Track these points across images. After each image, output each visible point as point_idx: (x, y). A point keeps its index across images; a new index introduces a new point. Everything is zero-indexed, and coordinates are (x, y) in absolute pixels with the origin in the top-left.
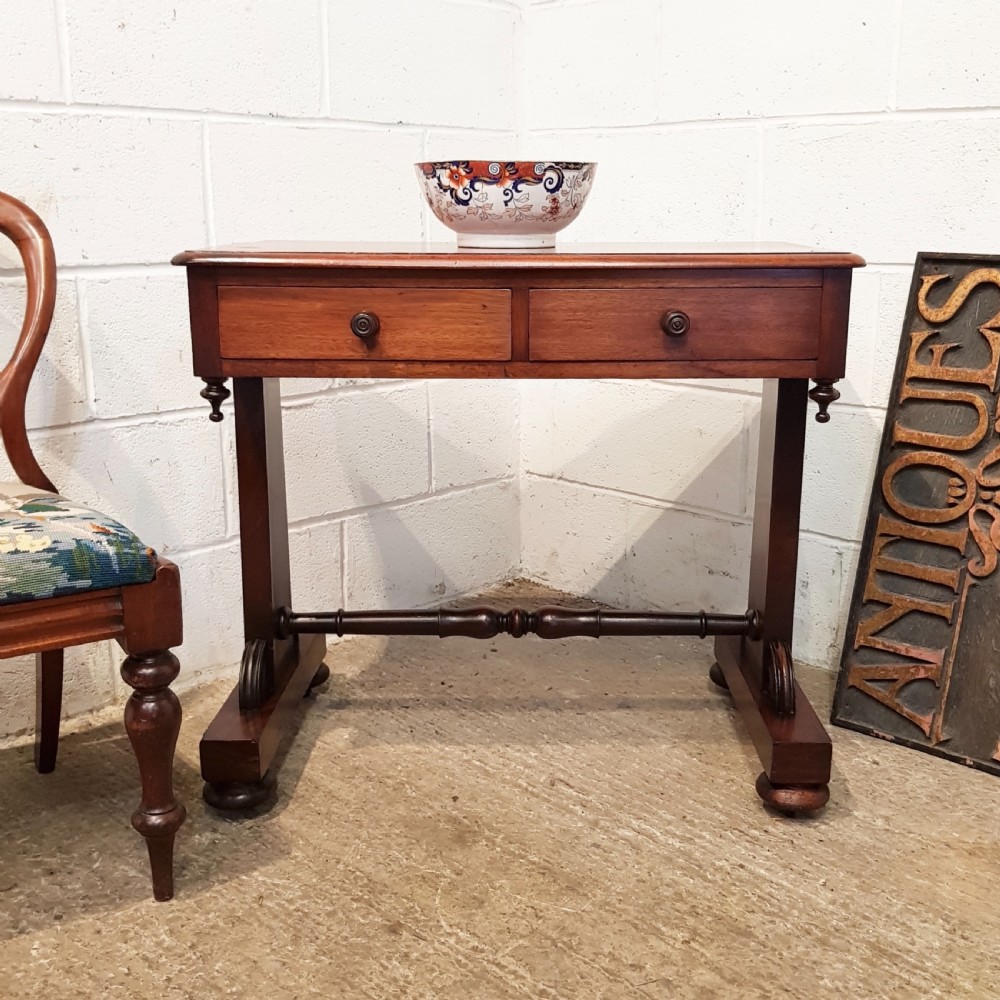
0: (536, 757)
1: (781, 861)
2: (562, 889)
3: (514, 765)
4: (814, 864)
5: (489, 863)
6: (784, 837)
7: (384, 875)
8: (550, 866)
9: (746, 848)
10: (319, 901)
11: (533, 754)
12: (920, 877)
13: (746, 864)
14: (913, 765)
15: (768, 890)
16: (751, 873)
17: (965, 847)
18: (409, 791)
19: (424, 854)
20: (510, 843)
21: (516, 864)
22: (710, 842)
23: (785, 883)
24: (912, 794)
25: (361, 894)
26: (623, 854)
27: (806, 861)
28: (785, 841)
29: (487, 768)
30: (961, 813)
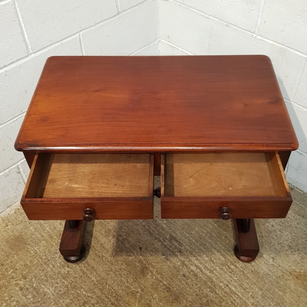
0: (166, 224)
1: (239, 283)
2: (173, 299)
3: (159, 228)
4: (249, 284)
5: (152, 285)
6: (241, 269)
7: (121, 291)
8: (170, 287)
9: (229, 275)
10: (102, 305)
11: (165, 222)
12: (280, 290)
13: (229, 285)
14: (285, 227)
15: (234, 298)
16: (230, 289)
17: (296, 274)
18: (126, 244)
19: (132, 280)
20: (158, 274)
21: (160, 286)
22: (218, 272)
23: (240, 294)
24: (282, 245)
25: (114, 301)
26: (192, 280)
27: (247, 282)
28: (241, 271)
29: (151, 230)
30: (296, 256)
